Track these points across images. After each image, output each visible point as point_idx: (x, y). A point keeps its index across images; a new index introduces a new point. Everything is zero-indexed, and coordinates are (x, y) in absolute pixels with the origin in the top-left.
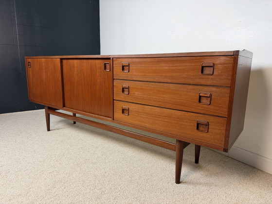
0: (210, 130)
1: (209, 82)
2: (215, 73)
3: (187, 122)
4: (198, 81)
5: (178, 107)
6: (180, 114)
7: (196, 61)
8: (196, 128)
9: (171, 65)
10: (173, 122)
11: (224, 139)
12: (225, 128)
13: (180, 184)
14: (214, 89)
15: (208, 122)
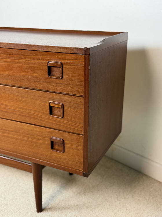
0: (66, 149)
1: (59, 89)
2: (65, 77)
3: (39, 139)
4: (45, 86)
5: (27, 120)
6: (29, 128)
7: (40, 57)
8: (50, 146)
9: (9, 60)
10: (23, 138)
11: (82, 161)
12: (82, 148)
13: (42, 213)
14: (66, 98)
15: (63, 140)
